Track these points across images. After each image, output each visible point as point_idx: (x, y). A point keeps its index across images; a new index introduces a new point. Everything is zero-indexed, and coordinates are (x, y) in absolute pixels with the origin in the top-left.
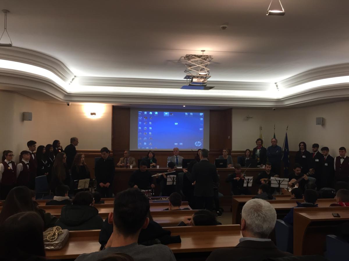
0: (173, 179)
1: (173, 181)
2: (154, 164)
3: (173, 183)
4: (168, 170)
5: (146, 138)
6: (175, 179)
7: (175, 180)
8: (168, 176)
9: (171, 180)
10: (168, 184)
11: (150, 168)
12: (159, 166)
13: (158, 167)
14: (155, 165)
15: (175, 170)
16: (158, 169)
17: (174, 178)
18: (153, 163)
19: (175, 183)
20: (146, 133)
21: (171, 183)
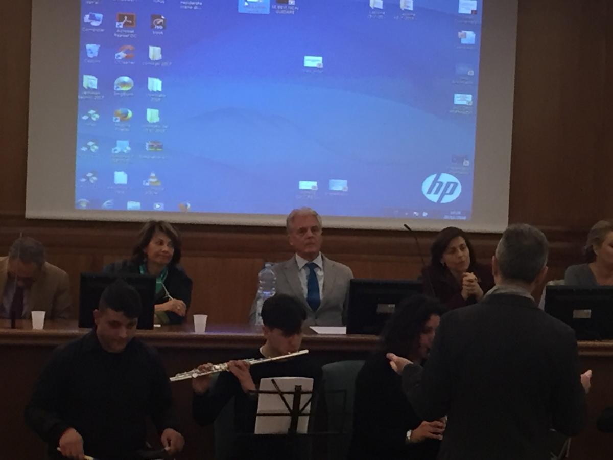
0: (297, 401)
1: (295, 413)
2: (173, 304)
3: (294, 424)
4: (262, 341)
5: (126, 143)
6: (305, 398)
7: (308, 408)
8: (266, 383)
9: (280, 407)
10: (262, 427)
11: (151, 328)
12: (208, 321)
13: (200, 322)
14: (182, 313)
15: (305, 344)
16: (201, 339)
17: (298, 392)
18: (172, 301)
19: (303, 425)
20: (130, 114)
21: (279, 426)
